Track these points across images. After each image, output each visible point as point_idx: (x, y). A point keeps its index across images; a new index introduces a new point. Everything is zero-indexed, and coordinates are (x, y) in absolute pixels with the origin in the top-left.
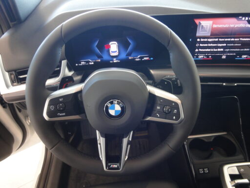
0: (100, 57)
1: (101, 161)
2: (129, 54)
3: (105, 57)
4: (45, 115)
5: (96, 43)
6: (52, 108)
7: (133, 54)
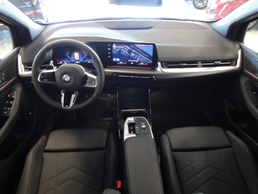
0: (69, 60)
1: (61, 103)
2: (85, 59)
3: (73, 60)
4: (39, 79)
5: (68, 53)
6: (42, 77)
7: (87, 59)
